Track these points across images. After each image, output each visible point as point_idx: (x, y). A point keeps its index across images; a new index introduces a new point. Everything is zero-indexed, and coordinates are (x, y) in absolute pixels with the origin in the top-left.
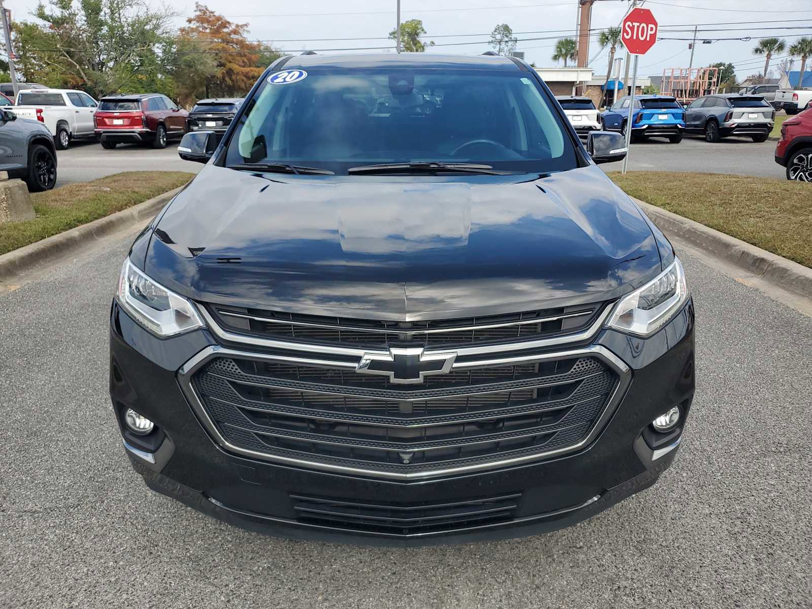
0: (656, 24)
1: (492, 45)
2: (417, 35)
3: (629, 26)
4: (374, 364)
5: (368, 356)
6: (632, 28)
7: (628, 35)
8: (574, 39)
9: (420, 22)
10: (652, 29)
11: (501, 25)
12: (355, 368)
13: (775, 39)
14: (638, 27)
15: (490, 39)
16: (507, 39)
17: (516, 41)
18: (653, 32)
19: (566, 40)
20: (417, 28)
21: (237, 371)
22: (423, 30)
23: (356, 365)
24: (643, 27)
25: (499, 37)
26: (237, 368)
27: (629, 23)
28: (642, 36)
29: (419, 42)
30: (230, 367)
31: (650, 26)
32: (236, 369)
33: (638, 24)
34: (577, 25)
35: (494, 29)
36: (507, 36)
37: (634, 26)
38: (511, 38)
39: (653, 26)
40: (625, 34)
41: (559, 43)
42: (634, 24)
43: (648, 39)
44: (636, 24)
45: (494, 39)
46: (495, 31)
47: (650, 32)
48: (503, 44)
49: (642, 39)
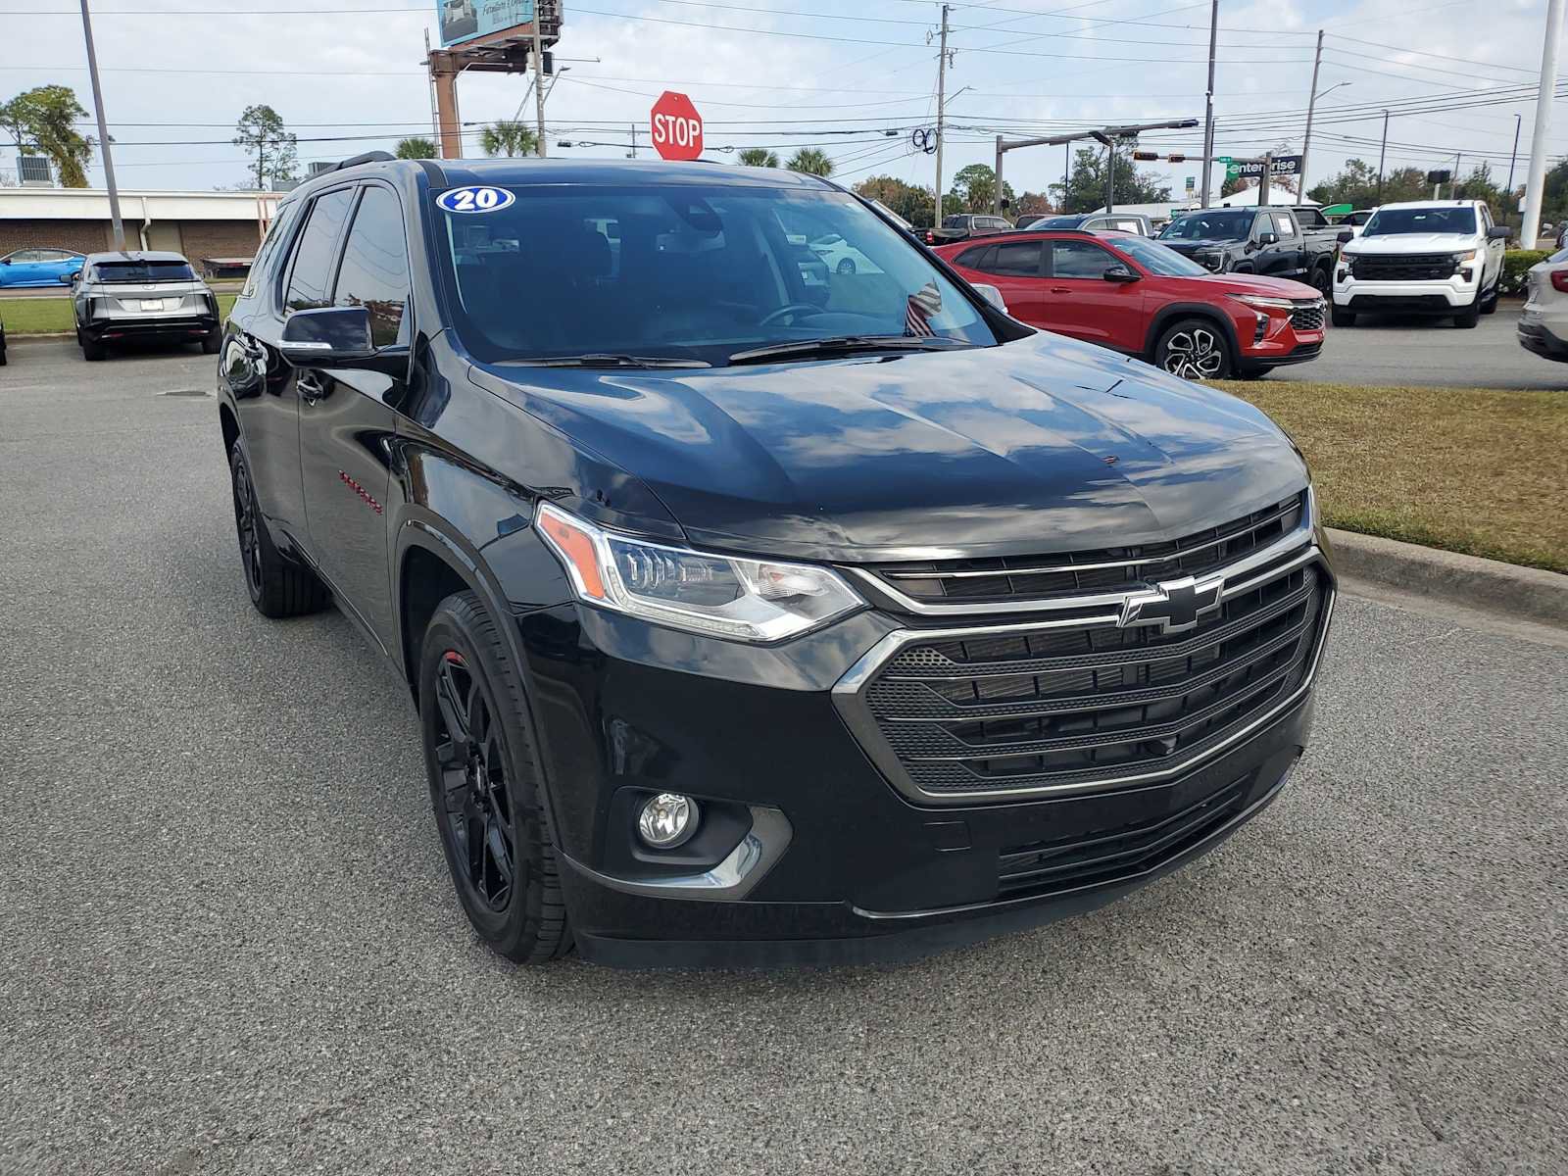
0: (699, 121)
1: (243, 146)
2: (67, 118)
3: (660, 120)
4: (1148, 610)
5: (1137, 599)
6: (665, 125)
7: (660, 136)
8: (431, 140)
9: (67, 92)
10: (694, 127)
11: (255, 106)
12: (1116, 622)
13: (762, 152)
14: (674, 123)
15: (238, 135)
16: (274, 136)
17: (295, 141)
18: (697, 133)
19: (415, 142)
20: (64, 103)
21: (947, 663)
22: (79, 109)
23: (1116, 617)
24: (681, 123)
25: (255, 131)
26: (944, 658)
27: (659, 116)
28: (682, 139)
29: (75, 135)
30: (933, 658)
31: (692, 122)
32: (943, 660)
33: (673, 118)
34: (434, 113)
35: (243, 115)
36: (274, 131)
37: (667, 121)
38: (282, 134)
39: (696, 123)
40: (656, 135)
41: (401, 146)
42: (667, 117)
43: (691, 144)
44: (671, 119)
45: (245, 135)
46: (245, 118)
47: (692, 133)
48: (267, 148)
49: (683, 143)
